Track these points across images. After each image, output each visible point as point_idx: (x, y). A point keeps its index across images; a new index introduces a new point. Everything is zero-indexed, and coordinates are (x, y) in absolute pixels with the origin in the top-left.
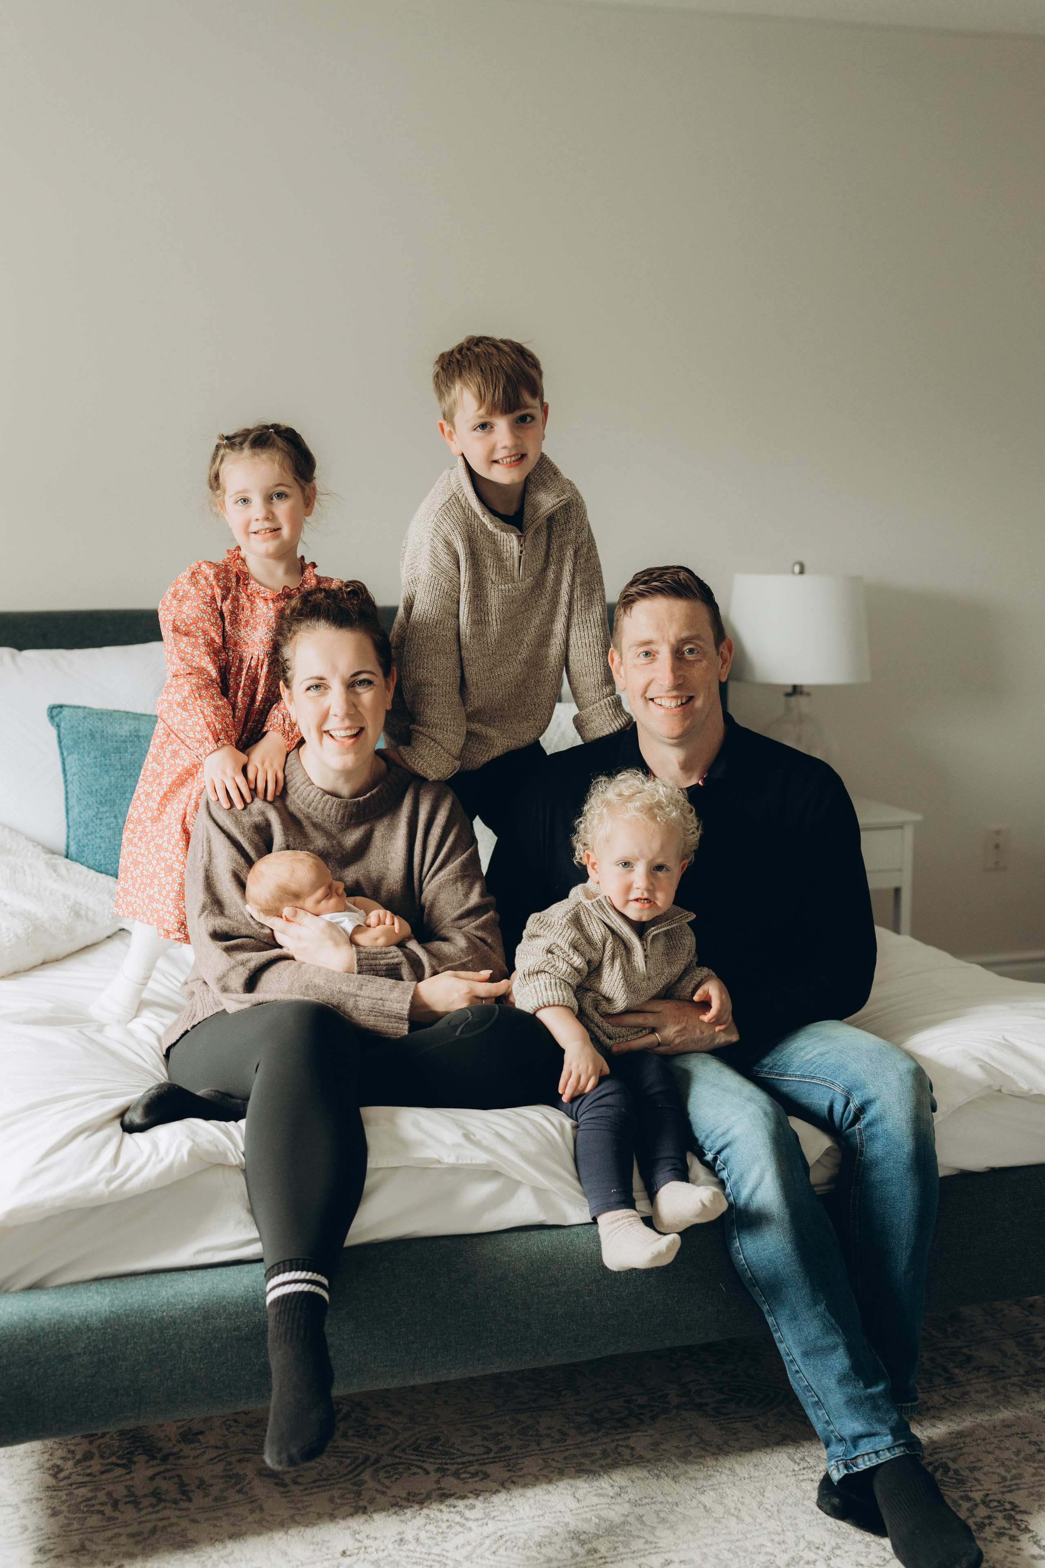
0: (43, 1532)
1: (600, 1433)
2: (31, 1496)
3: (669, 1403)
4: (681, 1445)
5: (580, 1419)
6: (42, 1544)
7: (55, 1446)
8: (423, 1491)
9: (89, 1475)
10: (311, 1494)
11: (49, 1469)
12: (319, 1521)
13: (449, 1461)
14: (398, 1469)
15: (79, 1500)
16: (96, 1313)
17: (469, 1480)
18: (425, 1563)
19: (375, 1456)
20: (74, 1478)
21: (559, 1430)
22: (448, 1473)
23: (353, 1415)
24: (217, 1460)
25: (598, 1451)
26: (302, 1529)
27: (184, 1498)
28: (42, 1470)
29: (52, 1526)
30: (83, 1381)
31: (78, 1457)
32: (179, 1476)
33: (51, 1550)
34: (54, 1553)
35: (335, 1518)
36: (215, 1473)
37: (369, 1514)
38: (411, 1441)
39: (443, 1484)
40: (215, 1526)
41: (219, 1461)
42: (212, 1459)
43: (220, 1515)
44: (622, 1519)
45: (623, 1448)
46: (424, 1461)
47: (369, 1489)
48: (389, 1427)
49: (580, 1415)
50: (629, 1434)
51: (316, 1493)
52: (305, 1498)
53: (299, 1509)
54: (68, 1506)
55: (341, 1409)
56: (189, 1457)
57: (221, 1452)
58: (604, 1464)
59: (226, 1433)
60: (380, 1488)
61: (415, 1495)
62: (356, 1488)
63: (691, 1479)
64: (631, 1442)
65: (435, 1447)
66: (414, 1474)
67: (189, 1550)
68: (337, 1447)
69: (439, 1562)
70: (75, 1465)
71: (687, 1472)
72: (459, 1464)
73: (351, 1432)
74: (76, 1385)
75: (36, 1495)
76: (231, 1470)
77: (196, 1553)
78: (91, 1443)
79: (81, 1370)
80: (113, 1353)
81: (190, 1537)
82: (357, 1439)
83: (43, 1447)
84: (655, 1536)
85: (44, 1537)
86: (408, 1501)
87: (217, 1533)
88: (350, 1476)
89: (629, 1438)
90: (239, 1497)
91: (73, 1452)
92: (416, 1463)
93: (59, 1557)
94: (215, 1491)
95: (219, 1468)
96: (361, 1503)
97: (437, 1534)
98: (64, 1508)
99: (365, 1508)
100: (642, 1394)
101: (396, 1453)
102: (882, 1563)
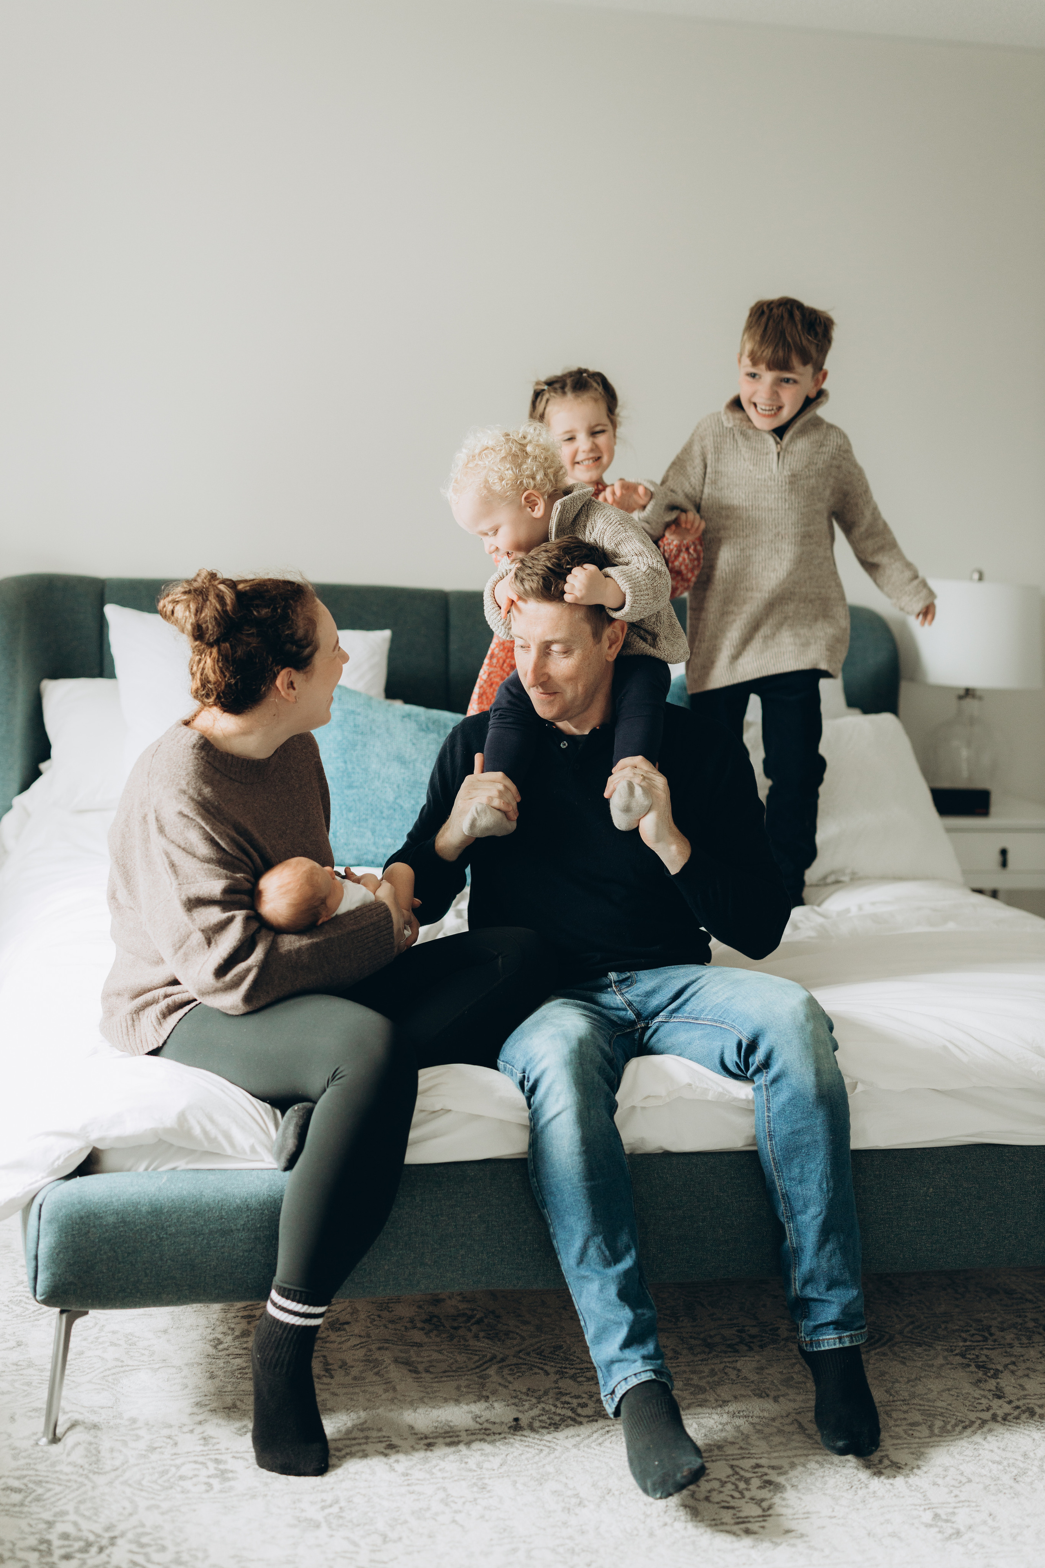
0: (201, 1390)
1: (711, 1355)
2: (193, 1361)
3: (779, 1336)
4: (784, 1371)
5: (693, 1342)
6: (199, 1399)
7: (218, 1323)
8: (541, 1388)
9: (244, 1349)
10: (441, 1382)
11: (211, 1341)
12: (444, 1405)
13: (568, 1366)
14: (521, 1368)
15: (235, 1368)
16: (255, 1196)
17: (585, 1383)
18: (536, 1447)
19: (501, 1356)
20: (231, 1350)
21: (672, 1349)
22: (567, 1375)
23: (486, 1320)
24: (359, 1346)
25: (706, 1370)
26: (429, 1409)
27: (327, 1374)
28: (204, 1341)
29: (210, 1386)
30: (241, 1254)
31: (237, 1333)
32: (324, 1356)
33: (206, 1405)
34: (208, 1408)
35: (460, 1403)
36: (356, 1357)
37: (491, 1402)
38: (536, 1347)
39: (560, 1384)
40: (352, 1399)
41: (361, 1347)
42: (355, 1346)
43: (357, 1391)
44: (720, 1427)
45: (730, 1369)
46: (545, 1364)
47: (492, 1382)
48: (517, 1334)
49: (695, 1338)
50: (737, 1358)
51: (445, 1381)
52: (434, 1385)
53: (428, 1393)
54: (225, 1372)
55: (476, 1315)
56: (335, 1342)
57: (364, 1340)
58: (711, 1381)
59: (370, 1325)
60: (503, 1382)
61: (534, 1391)
62: (481, 1380)
63: (790, 1400)
64: (739, 1365)
65: (557, 1353)
66: (536, 1373)
67: (327, 1416)
68: (468, 1346)
69: (549, 1447)
70: (234, 1340)
71: (788, 1394)
72: (577, 1369)
73: (482, 1334)
74: (235, 1257)
75: (197, 1360)
76: (371, 1355)
77: (333, 1420)
78: (249, 1323)
79: (240, 1244)
80: (268, 1233)
81: (329, 1406)
82: (486, 1341)
83: (207, 1322)
84: (749, 1444)
85: (201, 1394)
86: (528, 1395)
87: (353, 1406)
88: (477, 1370)
89: (737, 1361)
90: (375, 1378)
91: (233, 1329)
92: (538, 1365)
93: (213, 1411)
94: (354, 1372)
95: (360, 1353)
96: (484, 1393)
97: (550, 1425)
98: (220, 1373)
99: (488, 1397)
100: (755, 1326)
101: (521, 1355)
102: (959, 1485)
